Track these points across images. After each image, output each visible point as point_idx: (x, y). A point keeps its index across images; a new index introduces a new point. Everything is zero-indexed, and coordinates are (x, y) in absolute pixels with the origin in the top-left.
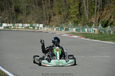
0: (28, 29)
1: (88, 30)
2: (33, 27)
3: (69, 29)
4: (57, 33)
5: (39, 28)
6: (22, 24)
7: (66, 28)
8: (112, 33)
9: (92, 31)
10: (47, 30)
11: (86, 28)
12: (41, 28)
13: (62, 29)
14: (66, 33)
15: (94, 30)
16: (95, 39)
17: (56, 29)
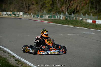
0: (11, 16)
1: (58, 16)
2: (14, 15)
3: (44, 16)
4: (33, 19)
5: (20, 16)
6: (5, 12)
7: (41, 16)
8: (74, 19)
9: (61, 18)
10: (26, 17)
11: (56, 15)
12: (21, 15)
13: (38, 16)
14: (40, 19)
15: (62, 17)
16: (59, 24)
17: (33, 17)
